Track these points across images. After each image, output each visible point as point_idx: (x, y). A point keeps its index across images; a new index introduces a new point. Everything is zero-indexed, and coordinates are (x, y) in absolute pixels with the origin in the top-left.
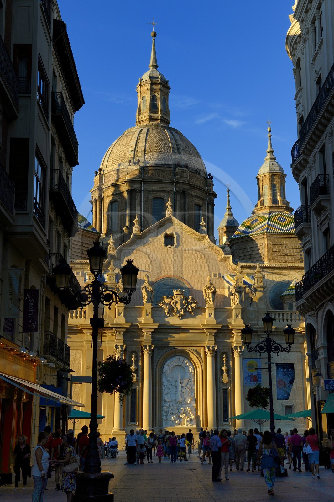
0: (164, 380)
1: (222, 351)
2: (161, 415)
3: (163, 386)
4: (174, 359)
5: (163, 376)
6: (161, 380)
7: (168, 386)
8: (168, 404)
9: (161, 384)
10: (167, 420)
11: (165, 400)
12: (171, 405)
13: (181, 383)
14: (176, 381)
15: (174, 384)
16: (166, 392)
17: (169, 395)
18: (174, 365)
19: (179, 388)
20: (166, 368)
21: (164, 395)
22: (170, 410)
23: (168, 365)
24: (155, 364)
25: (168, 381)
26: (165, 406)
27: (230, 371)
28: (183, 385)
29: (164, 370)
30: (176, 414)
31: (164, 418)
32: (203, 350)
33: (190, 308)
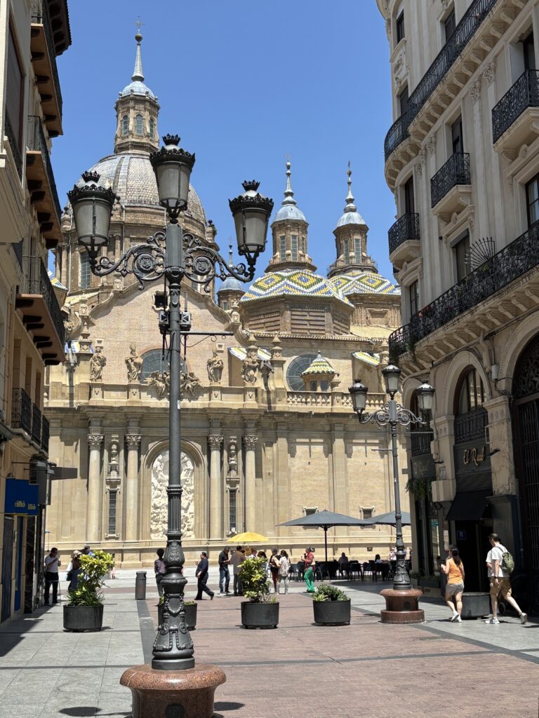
1: (229, 442)
2: (150, 524)
3: (153, 487)
5: (153, 475)
6: (150, 479)
9: (150, 485)
10: (157, 530)
11: (155, 505)
12: (163, 511)
18: (167, 460)
20: (157, 464)
22: (161, 517)
23: (159, 460)
24: (143, 459)
25: (159, 480)
26: (154, 512)
27: (241, 468)
29: (155, 466)
32: (205, 441)
33: (190, 386)
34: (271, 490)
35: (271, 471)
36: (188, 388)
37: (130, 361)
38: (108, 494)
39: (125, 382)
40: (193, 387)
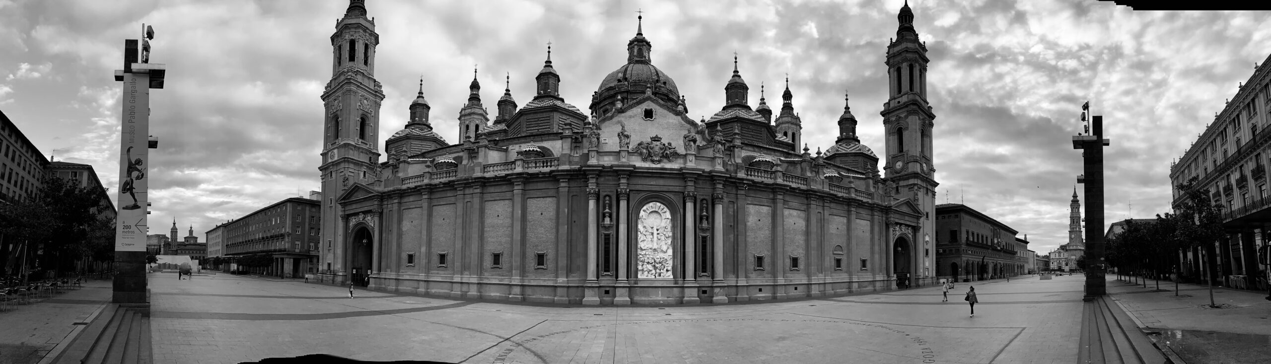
0: (640, 227)
1: (702, 197)
2: (637, 265)
3: (639, 233)
4: (651, 204)
5: (639, 222)
6: (637, 226)
7: (644, 233)
8: (644, 252)
9: (637, 230)
10: (643, 270)
11: (642, 249)
12: (647, 253)
13: (657, 230)
14: (652, 228)
15: (650, 230)
16: (642, 239)
17: (645, 242)
18: (651, 211)
19: (655, 235)
20: (642, 213)
21: (640, 243)
22: (646, 258)
23: (644, 211)
24: (631, 209)
25: (644, 227)
26: (640, 254)
27: (711, 219)
28: (658, 232)
29: (641, 215)
30: (652, 263)
31: (640, 268)
32: (681, 195)
33: (668, 152)
34: (732, 239)
35: (732, 224)
36: (667, 154)
37: (621, 134)
38: (603, 236)
39: (618, 149)
40: (671, 153)
